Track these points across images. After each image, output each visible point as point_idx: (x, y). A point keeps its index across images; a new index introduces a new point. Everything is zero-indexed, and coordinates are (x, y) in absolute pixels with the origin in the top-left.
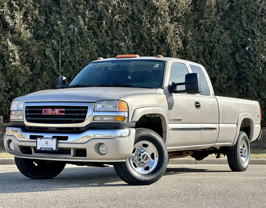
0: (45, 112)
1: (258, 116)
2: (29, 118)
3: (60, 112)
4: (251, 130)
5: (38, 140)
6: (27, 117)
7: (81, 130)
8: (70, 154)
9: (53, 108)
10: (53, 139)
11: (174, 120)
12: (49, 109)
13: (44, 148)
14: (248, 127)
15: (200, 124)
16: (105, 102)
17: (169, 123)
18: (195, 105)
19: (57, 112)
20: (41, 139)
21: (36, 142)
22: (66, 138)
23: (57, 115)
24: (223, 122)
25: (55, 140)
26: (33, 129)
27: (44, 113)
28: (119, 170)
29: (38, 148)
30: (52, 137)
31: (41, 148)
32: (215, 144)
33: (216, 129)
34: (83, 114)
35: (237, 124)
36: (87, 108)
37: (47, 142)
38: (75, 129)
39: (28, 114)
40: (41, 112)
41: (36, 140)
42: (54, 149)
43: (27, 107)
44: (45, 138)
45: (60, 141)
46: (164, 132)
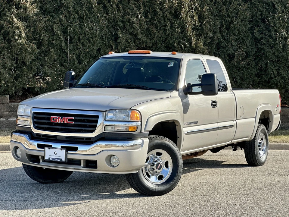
0: (53, 119)
1: (278, 105)
2: (36, 125)
3: (69, 120)
4: (270, 122)
5: (47, 149)
6: (34, 123)
7: (92, 140)
8: (80, 165)
9: (62, 115)
10: (61, 150)
11: (190, 123)
12: (58, 117)
13: (52, 158)
14: (266, 118)
15: (217, 124)
16: (117, 111)
17: (184, 127)
18: (212, 104)
19: (66, 120)
20: (49, 149)
21: (45, 151)
22: (76, 149)
23: (66, 124)
24: (241, 118)
25: (64, 151)
26: (40, 136)
27: (52, 121)
28: (131, 181)
29: (47, 158)
30: (60, 147)
31: (49, 158)
32: (232, 141)
33: (233, 126)
34: (94, 124)
35: (255, 118)
36: (98, 117)
37: (55, 153)
38: (85, 139)
39: (35, 120)
40: (49, 119)
41: (44, 150)
42: (63, 159)
43: (34, 113)
44: (53, 148)
45: (69, 152)
46: (179, 137)
